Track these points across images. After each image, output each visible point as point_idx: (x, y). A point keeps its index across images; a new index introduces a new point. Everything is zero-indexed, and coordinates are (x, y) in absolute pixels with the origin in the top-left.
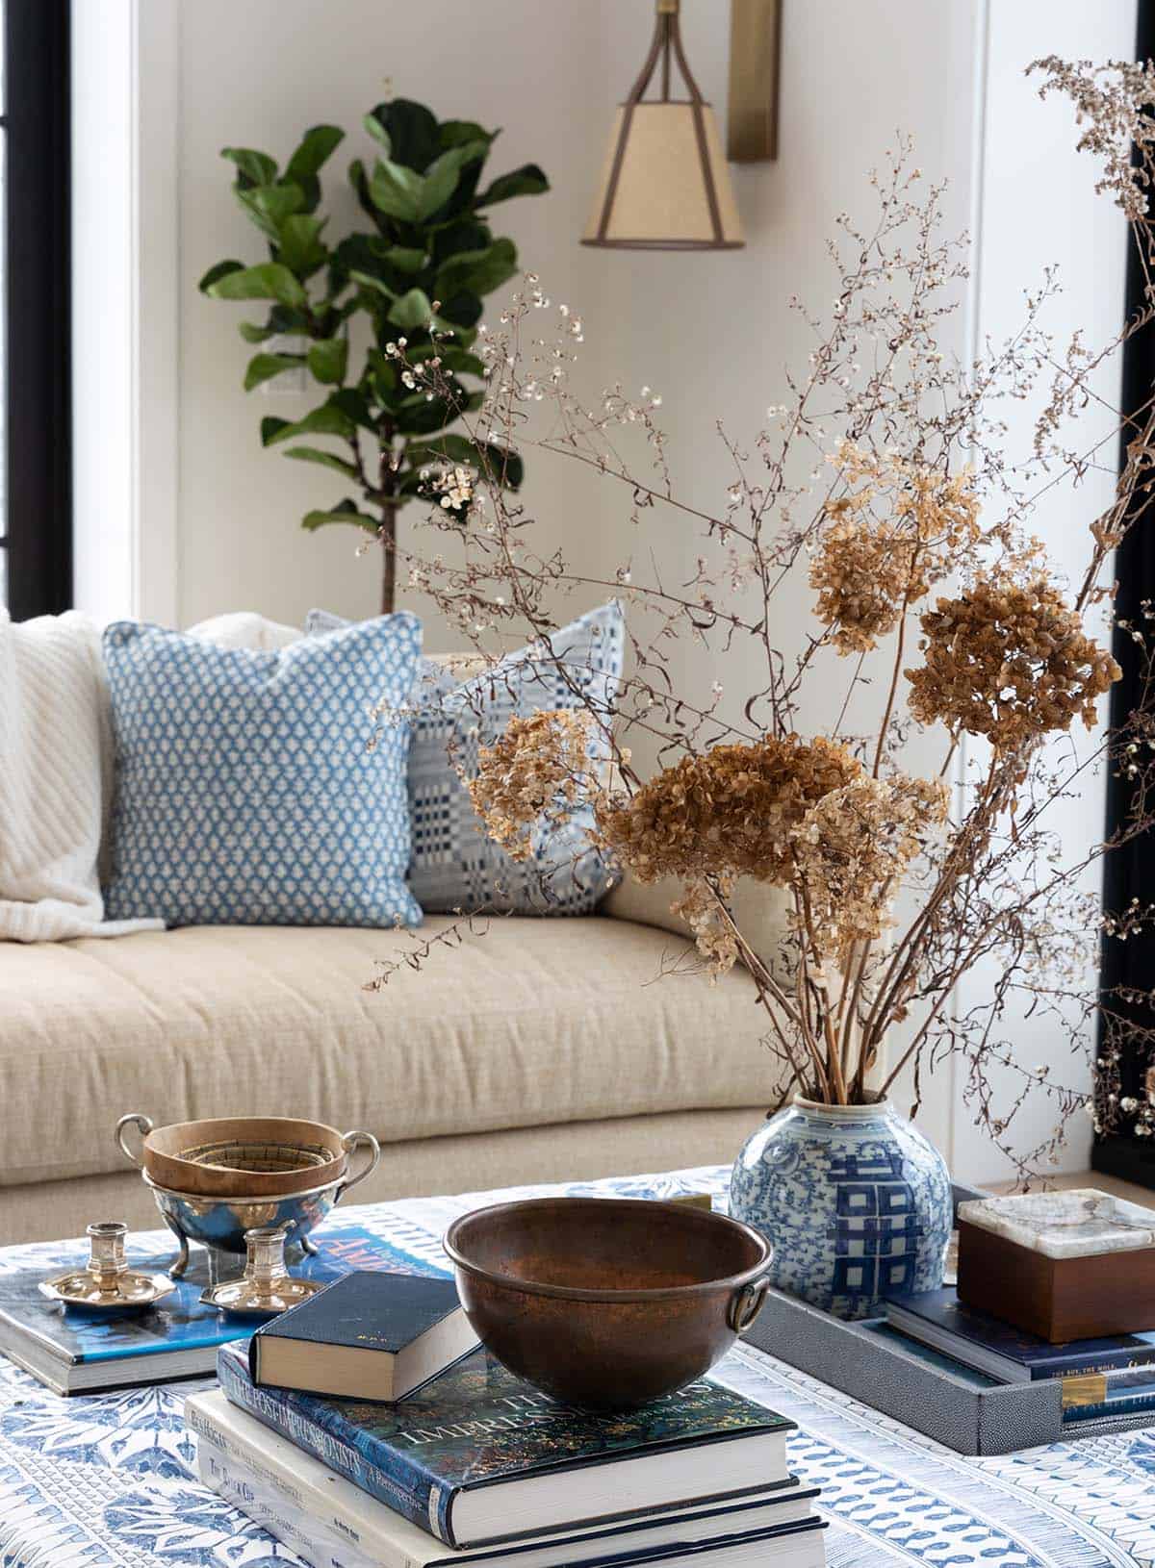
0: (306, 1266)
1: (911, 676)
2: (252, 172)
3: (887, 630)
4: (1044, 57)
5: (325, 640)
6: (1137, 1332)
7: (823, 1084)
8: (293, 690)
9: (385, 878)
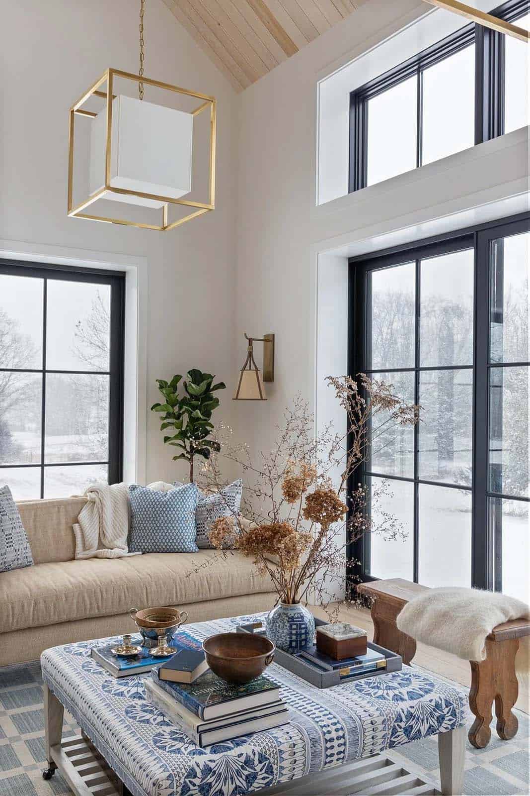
0: (172, 643)
1: (304, 510)
2: (162, 385)
3: (299, 498)
4: (328, 376)
5: (177, 489)
6: (357, 656)
7: (287, 599)
8: (170, 500)
9: (190, 542)
